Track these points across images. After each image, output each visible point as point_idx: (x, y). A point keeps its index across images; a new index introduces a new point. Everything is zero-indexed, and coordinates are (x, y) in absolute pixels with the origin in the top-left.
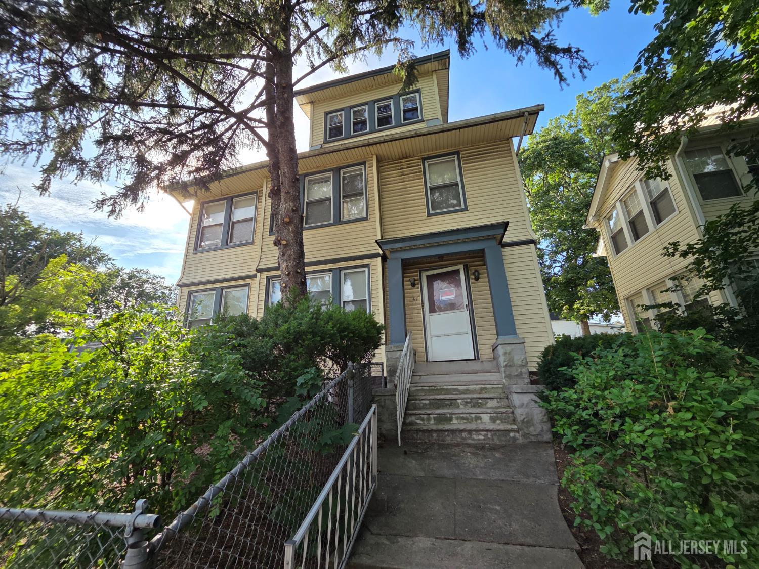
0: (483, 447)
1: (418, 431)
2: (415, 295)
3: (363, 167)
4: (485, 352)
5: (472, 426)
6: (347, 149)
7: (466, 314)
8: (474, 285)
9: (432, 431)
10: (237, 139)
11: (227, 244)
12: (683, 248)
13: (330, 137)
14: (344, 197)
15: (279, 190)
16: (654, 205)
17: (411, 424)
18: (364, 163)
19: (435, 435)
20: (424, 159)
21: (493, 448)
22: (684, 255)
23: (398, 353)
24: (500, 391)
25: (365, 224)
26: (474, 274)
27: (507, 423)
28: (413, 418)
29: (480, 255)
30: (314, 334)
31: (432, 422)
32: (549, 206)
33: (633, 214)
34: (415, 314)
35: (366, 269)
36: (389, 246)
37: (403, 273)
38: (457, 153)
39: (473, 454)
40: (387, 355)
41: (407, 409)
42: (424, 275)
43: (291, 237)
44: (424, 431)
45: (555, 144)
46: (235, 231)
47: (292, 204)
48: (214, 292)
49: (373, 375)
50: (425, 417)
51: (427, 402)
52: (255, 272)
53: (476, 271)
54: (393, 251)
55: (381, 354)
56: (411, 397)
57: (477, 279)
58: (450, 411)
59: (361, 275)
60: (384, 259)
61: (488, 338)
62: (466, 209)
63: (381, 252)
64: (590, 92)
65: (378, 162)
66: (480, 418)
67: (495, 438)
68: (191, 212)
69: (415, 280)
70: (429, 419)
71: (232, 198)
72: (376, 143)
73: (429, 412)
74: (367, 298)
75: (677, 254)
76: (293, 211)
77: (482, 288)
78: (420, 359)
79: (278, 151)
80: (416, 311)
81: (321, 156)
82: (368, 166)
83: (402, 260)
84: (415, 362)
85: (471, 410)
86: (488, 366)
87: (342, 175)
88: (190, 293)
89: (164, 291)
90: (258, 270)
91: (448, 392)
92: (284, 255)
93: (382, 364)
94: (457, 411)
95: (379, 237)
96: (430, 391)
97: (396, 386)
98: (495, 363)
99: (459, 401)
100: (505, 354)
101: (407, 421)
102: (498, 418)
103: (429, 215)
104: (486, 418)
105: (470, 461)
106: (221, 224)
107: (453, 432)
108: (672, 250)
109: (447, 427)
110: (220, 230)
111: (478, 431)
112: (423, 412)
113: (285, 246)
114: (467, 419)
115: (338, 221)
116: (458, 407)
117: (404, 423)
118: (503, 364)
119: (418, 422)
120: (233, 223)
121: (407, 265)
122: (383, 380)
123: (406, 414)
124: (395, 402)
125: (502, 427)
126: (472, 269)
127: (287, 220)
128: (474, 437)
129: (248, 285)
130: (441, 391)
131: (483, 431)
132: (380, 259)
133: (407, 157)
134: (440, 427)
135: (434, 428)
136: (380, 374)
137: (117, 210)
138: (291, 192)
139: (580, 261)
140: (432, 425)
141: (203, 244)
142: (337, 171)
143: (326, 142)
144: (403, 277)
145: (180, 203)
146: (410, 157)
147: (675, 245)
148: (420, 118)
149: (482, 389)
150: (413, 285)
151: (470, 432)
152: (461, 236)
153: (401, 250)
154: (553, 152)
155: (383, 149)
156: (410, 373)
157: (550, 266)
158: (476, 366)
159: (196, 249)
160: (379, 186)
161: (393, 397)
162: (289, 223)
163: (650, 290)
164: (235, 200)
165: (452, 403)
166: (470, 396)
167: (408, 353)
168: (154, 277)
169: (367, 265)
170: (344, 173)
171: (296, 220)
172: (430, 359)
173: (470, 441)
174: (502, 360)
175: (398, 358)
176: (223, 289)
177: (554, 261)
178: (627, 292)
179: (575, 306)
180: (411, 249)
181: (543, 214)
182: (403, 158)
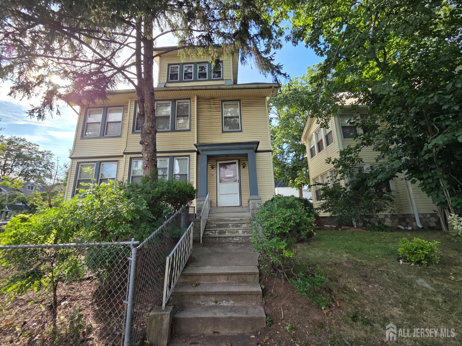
0: (238, 243)
1: (210, 237)
2: (213, 173)
3: (189, 101)
4: (245, 203)
5: (234, 235)
6: (181, 90)
7: (237, 184)
8: (243, 170)
9: (216, 237)
10: (116, 78)
11: (104, 136)
12: (333, 160)
13: (171, 79)
14: (177, 117)
15: (144, 115)
16: (327, 137)
17: (207, 235)
18: (189, 99)
19: (217, 239)
20: (222, 101)
21: (241, 243)
22: (333, 163)
23: (203, 202)
24: (248, 220)
25: (189, 133)
26: (242, 164)
27: (249, 233)
28: (208, 232)
29: (246, 156)
30: (169, 193)
31: (217, 234)
32: (288, 126)
33: (319, 140)
34: (212, 183)
35: (188, 158)
36: (201, 148)
37: (207, 161)
38: (239, 100)
39: (233, 245)
40: (197, 203)
41: (205, 228)
42: (218, 163)
43: (150, 141)
44: (213, 238)
45: (295, 92)
46: (109, 128)
47: (151, 124)
48: (95, 164)
49: (190, 213)
50: (214, 231)
51: (215, 225)
52: (123, 154)
53: (244, 163)
54: (203, 150)
55: (194, 202)
56: (208, 223)
57: (244, 167)
58: (225, 229)
59: (185, 161)
60: (198, 153)
61: (246, 196)
62: (241, 131)
63: (196, 150)
64: (314, 66)
65: (198, 99)
66: (238, 232)
67: (243, 240)
68: (78, 112)
69: (213, 165)
70: (215, 233)
71: (107, 107)
72: (197, 90)
73: (216, 229)
74: (188, 173)
75: (331, 163)
76: (152, 127)
77: (245, 172)
78: (213, 205)
79: (144, 93)
80: (213, 181)
81: (165, 92)
82: (192, 101)
83: (208, 155)
84: (211, 207)
85: (234, 229)
86: (245, 209)
87: (177, 104)
88: (78, 163)
89: (38, 155)
90: (124, 153)
91: (225, 221)
92: (146, 150)
93: (194, 207)
94: (228, 229)
95: (196, 143)
96: (217, 220)
97: (201, 217)
98: (248, 208)
99: (230, 225)
100: (252, 204)
101: (205, 234)
102: (245, 232)
103: (223, 132)
104: (240, 232)
105: (231, 247)
106: (99, 123)
107: (226, 237)
108: (329, 161)
109: (223, 236)
110: (99, 127)
111: (236, 237)
112: (213, 229)
113: (147, 145)
114: (232, 232)
115: (173, 130)
116: (229, 227)
117: (204, 234)
118: (251, 208)
119: (210, 234)
120: (108, 123)
121: (209, 158)
122: (194, 215)
123: (204, 231)
124: (200, 225)
125: (246, 235)
126: (242, 162)
127: (148, 132)
128: (235, 239)
129: (117, 161)
130: (222, 220)
131: (238, 237)
132: (195, 153)
133: (213, 99)
134: (220, 236)
135: (218, 236)
136: (193, 213)
137: (42, 115)
138: (151, 117)
139: (301, 158)
140: (217, 235)
141: (87, 133)
142: (174, 101)
143: (168, 82)
144: (207, 163)
145: (71, 106)
146: (215, 99)
147: (330, 159)
148: (222, 78)
149: (241, 220)
150: (213, 168)
151: (233, 237)
152: (237, 146)
153: (207, 150)
154: (293, 97)
155: (200, 93)
156: (208, 212)
157: (286, 159)
158: (240, 209)
159: (82, 136)
160: (197, 113)
161: (199, 223)
162: (149, 134)
163: (322, 176)
164: (109, 109)
165: (227, 225)
166: (235, 222)
167: (208, 202)
168: (30, 144)
169: (189, 156)
170: (178, 103)
171: (153, 132)
172: (219, 206)
173: (232, 241)
174: (251, 207)
175: (202, 205)
176: (101, 162)
177: (289, 156)
178: (313, 177)
179: (295, 180)
180: (212, 150)
181: (285, 130)
182: (211, 99)
